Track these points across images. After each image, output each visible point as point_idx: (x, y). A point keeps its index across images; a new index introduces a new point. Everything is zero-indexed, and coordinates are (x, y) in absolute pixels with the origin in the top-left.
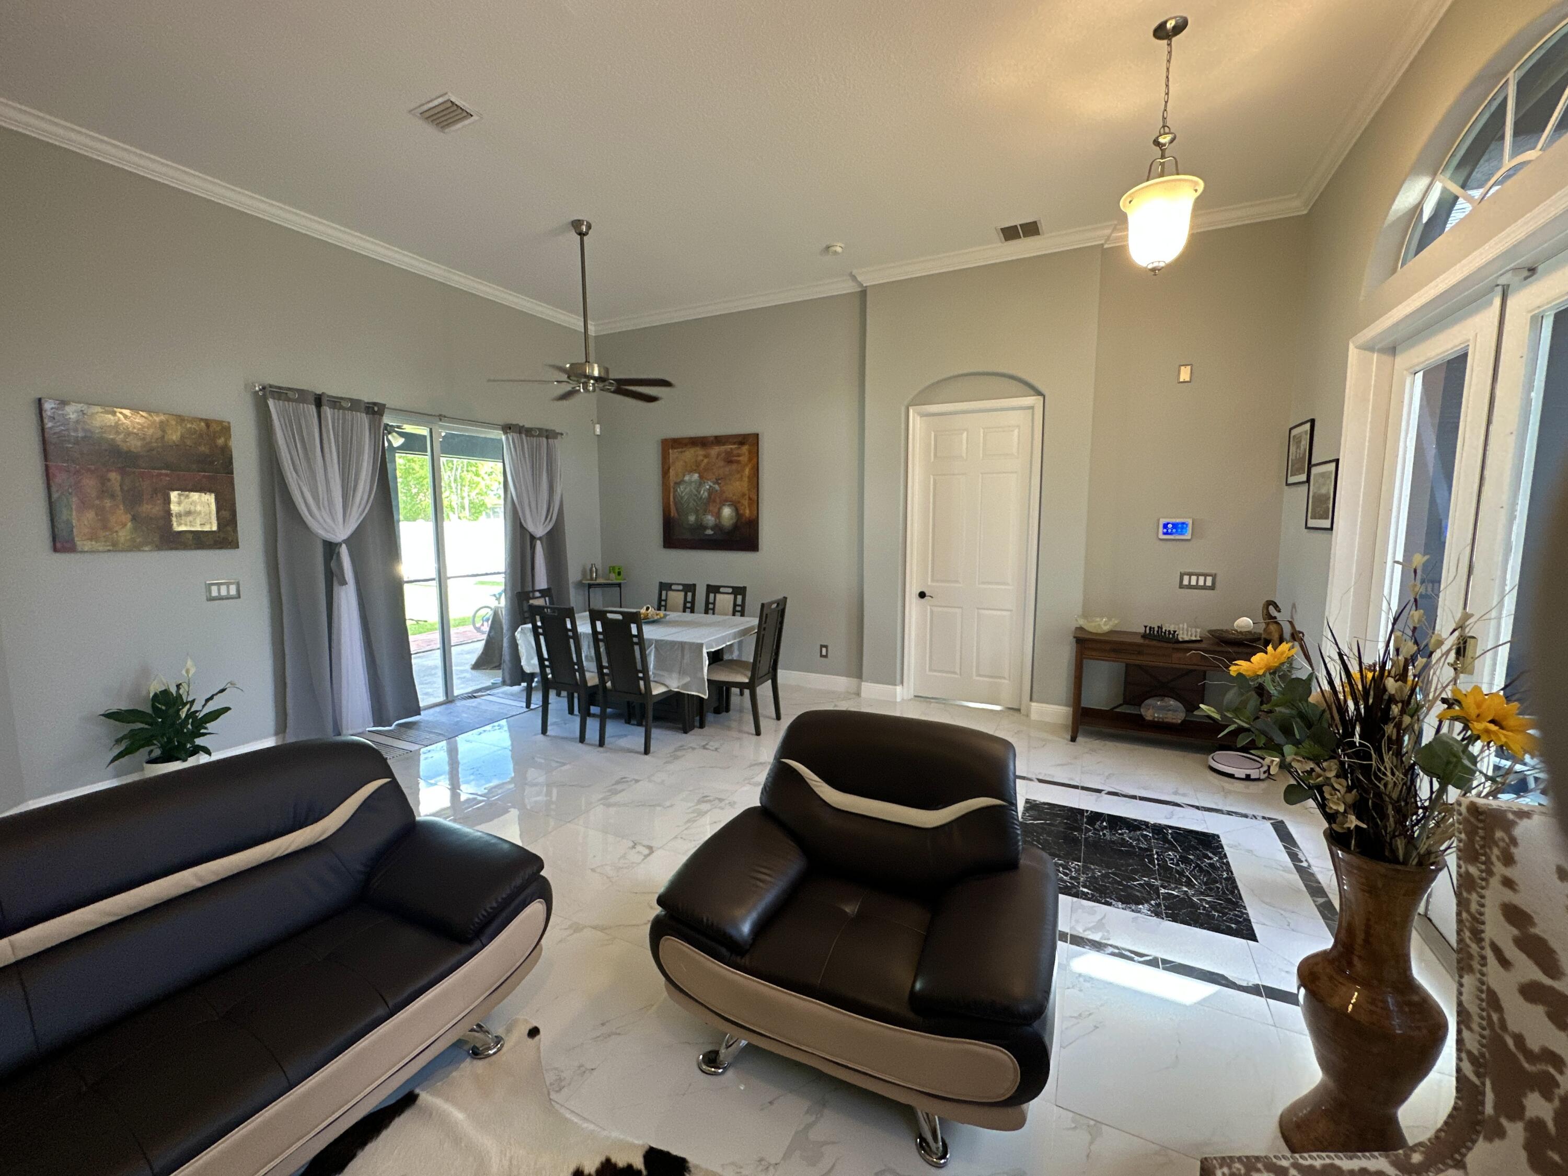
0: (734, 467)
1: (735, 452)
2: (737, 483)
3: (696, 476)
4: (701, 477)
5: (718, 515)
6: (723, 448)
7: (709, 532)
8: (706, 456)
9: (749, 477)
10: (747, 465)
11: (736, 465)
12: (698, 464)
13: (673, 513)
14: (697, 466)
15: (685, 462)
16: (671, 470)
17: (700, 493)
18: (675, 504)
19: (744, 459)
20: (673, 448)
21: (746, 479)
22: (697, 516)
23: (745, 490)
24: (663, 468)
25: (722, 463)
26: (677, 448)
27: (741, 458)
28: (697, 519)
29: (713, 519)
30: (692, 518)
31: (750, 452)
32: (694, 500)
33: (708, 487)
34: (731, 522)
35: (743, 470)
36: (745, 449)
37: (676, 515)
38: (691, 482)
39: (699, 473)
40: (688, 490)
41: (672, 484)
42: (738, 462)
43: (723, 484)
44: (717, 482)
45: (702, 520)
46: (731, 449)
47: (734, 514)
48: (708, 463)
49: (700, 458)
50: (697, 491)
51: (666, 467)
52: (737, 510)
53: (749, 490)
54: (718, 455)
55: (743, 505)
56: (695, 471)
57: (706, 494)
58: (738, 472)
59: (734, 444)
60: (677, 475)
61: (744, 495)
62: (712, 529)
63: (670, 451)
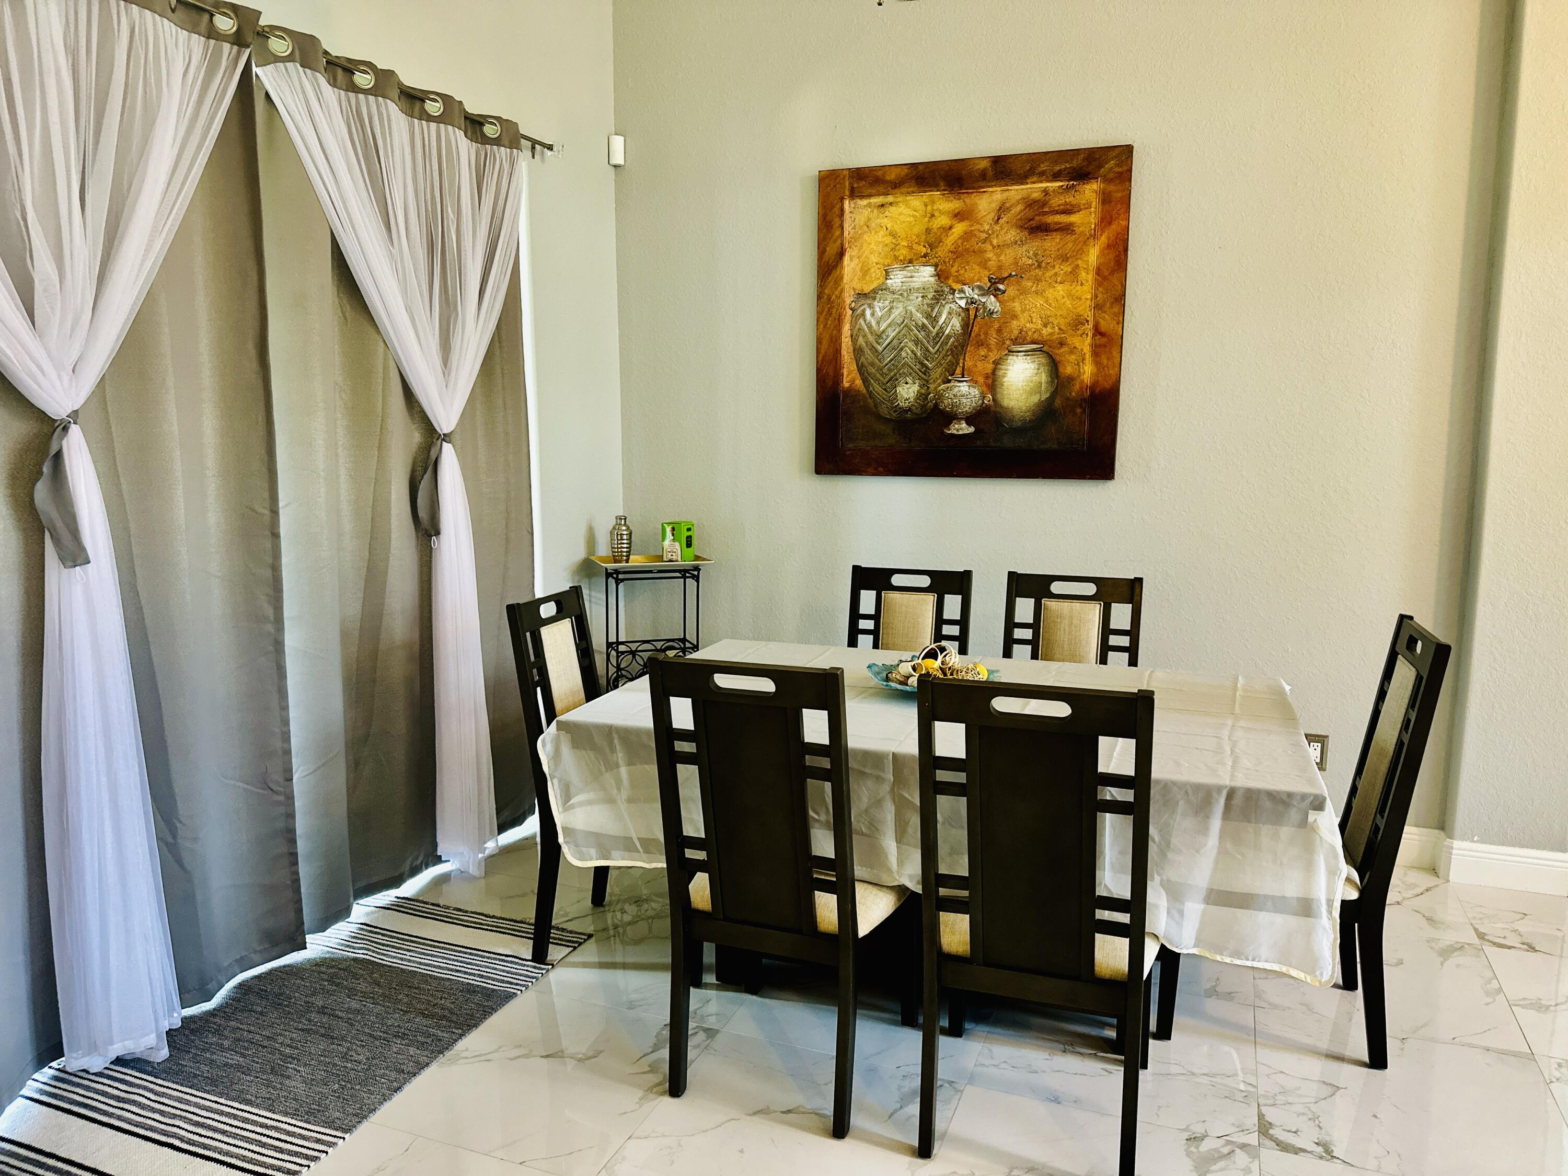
0: (1052, 243)
1: (1057, 202)
2: (1059, 287)
3: (925, 275)
4: (941, 276)
5: (992, 382)
6: (1016, 192)
7: (962, 428)
8: (959, 216)
9: (1098, 272)
10: (1094, 237)
11: (1057, 237)
12: (932, 240)
13: (850, 377)
14: (932, 246)
15: (893, 235)
16: (846, 259)
17: (934, 320)
18: (858, 352)
19: (1084, 220)
20: (854, 194)
21: (1088, 277)
22: (925, 384)
23: (1085, 309)
24: (821, 252)
25: (1012, 234)
26: (870, 196)
27: (1073, 218)
28: (922, 396)
29: (975, 392)
30: (908, 392)
31: (1106, 199)
32: (917, 342)
33: (963, 303)
34: (1035, 399)
35: (1080, 252)
36: (1090, 191)
37: (859, 382)
38: (906, 293)
39: (936, 266)
40: (897, 312)
41: (848, 298)
42: (1067, 229)
43: (1011, 291)
44: (993, 288)
45: (940, 396)
46: (1046, 192)
47: (1044, 378)
48: (967, 236)
49: (943, 221)
50: (928, 316)
51: (832, 249)
52: (1054, 366)
53: (1098, 307)
54: (1002, 209)
55: (1073, 350)
56: (925, 259)
57: (956, 324)
58: (1065, 259)
59: (1056, 177)
60: (865, 271)
61: (1078, 323)
62: (969, 420)
63: (846, 203)
